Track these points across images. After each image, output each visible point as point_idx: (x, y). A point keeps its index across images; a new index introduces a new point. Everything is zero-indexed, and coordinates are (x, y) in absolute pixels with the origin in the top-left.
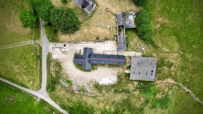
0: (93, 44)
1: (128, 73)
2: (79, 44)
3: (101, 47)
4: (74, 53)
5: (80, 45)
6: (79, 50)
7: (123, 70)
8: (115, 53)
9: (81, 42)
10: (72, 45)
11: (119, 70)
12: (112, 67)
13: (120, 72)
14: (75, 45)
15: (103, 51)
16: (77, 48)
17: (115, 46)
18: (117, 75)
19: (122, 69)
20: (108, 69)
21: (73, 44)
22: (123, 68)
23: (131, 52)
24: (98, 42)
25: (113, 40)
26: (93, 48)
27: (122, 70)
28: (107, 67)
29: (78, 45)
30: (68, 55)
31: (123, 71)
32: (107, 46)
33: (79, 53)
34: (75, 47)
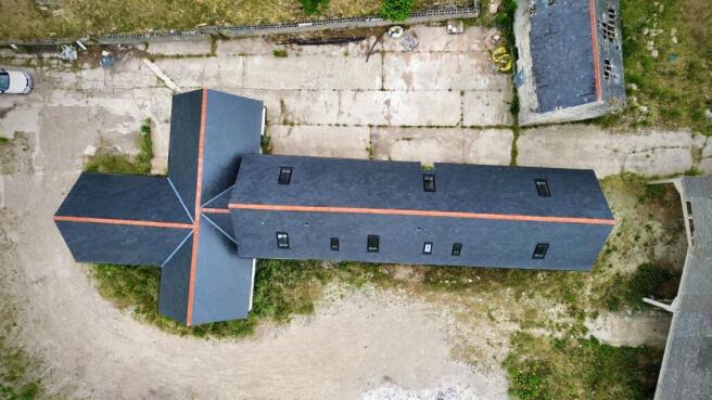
0: (272, 61)
1: (616, 343)
2: (134, 64)
3: (348, 96)
4: (91, 150)
5: (139, 71)
6: (137, 126)
7: (573, 311)
8: (491, 150)
9: (153, 49)
10: (69, 78)
11: (530, 318)
12: (459, 287)
13: (536, 332)
14: (92, 75)
15: (365, 133)
16: (118, 106)
17: (484, 82)
18: (509, 364)
19: (561, 308)
20: (420, 304)
21: (76, 66)
22: (568, 296)
23: (656, 137)
24: (316, 41)
25: (469, 22)
26: (271, 102)
27: (556, 311)
28: (404, 284)
29: (122, 79)
30: (31, 171)
31: (571, 321)
32: (407, 78)
33: (132, 151)
34: (91, 94)
